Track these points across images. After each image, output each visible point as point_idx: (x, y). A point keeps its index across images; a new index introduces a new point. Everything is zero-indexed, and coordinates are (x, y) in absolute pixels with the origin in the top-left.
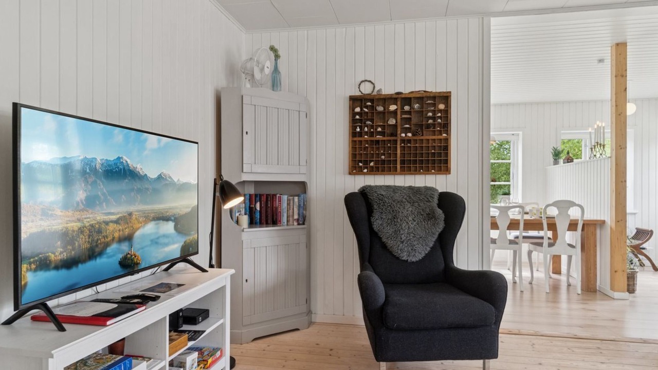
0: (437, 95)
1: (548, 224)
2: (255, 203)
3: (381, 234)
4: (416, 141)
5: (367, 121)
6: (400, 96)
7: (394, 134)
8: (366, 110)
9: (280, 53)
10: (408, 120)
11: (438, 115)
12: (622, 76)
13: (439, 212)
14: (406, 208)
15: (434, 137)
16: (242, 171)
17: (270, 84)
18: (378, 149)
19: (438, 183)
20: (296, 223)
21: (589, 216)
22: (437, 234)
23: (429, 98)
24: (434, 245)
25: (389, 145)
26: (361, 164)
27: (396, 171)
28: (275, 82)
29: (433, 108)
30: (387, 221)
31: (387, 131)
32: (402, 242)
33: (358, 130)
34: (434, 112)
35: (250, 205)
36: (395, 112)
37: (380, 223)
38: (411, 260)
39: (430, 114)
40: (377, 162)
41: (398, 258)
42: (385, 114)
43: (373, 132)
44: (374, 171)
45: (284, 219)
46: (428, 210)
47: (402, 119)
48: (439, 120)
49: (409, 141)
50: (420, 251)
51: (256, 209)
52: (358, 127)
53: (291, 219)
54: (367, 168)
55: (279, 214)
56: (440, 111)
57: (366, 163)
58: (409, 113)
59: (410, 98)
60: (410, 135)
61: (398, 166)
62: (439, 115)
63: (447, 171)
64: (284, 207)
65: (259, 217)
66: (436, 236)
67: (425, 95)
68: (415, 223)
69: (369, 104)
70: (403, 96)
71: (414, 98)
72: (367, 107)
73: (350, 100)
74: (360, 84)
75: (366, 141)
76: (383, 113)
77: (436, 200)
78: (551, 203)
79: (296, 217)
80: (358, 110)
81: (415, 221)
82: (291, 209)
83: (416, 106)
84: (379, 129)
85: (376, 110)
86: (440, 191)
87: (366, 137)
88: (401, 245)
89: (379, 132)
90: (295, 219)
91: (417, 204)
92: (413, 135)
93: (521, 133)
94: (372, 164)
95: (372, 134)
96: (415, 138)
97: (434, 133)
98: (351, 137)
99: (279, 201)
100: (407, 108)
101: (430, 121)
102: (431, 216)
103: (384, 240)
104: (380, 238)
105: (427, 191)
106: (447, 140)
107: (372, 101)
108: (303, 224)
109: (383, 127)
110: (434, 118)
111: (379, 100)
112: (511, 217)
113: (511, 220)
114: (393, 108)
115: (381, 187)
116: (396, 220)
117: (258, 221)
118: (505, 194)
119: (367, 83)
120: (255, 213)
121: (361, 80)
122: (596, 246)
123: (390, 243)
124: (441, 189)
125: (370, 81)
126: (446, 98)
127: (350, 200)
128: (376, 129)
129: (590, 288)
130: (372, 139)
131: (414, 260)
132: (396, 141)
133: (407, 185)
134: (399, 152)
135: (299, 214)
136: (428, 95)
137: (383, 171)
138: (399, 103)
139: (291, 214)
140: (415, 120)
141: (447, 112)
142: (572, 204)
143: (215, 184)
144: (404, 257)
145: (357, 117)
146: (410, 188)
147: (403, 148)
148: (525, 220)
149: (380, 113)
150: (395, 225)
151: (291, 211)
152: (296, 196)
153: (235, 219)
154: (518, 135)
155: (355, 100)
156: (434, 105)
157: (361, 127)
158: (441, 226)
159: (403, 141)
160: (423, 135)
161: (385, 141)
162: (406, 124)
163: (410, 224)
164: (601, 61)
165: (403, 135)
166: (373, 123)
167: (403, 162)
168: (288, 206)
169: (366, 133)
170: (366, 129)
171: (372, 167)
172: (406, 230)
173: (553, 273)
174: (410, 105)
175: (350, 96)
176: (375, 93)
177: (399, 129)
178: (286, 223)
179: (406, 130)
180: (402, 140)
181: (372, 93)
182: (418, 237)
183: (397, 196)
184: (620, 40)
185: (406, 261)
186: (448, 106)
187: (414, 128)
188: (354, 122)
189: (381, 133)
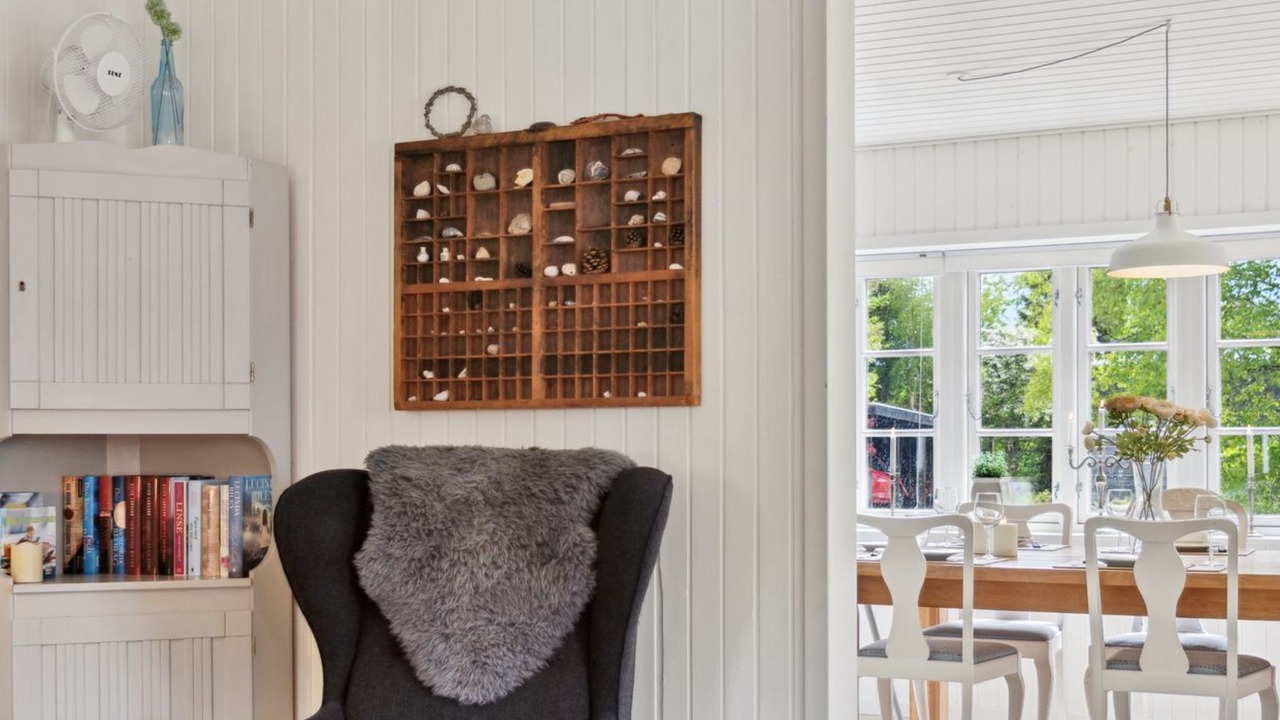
0: (651, 125)
2: (114, 507)
4: (588, 289)
5: (448, 226)
6: (542, 136)
7: (524, 270)
8: (443, 189)
10: (567, 220)
11: (655, 198)
14: (475, 523)
15: (643, 276)
16: (9, 405)
18: (478, 320)
20: (223, 572)
23: (629, 137)
25: (511, 305)
26: (428, 375)
27: (527, 394)
28: (162, 116)
29: (641, 173)
30: (405, 565)
31: (505, 259)
32: (447, 637)
33: (423, 257)
34: (646, 187)
35: (99, 510)
36: (530, 191)
37: (383, 571)
38: (467, 699)
39: (634, 195)
40: (475, 366)
41: (429, 690)
42: (499, 201)
43: (463, 264)
44: (466, 398)
45: (194, 558)
46: (544, 531)
47: (549, 215)
48: (660, 216)
49: (569, 291)
50: (499, 670)
51: (115, 526)
52: (423, 249)
53: (212, 557)
54: (447, 387)
55: (177, 542)
56: (660, 182)
57: (445, 371)
59: (575, 144)
60: (570, 269)
61: (537, 380)
62: (660, 195)
64: (192, 520)
65: (122, 551)
66: (567, 621)
67: (614, 127)
68: (497, 574)
69: (454, 167)
70: (549, 136)
71: (584, 139)
72: (448, 178)
73: (397, 159)
74: (430, 104)
75: (445, 295)
76: (494, 196)
79: (224, 551)
80: (422, 189)
81: (499, 567)
82: (213, 524)
83: (595, 168)
84: (483, 254)
85: (473, 188)
87: (443, 280)
88: (441, 647)
89: (483, 262)
90: (223, 559)
91: (513, 509)
92: (581, 270)
94: (462, 373)
95: (459, 271)
96: (585, 279)
97: (642, 261)
98: (400, 284)
99: (177, 500)
100: (564, 175)
101: (636, 220)
102: (548, 550)
106: (681, 285)
107: (459, 156)
108: (244, 575)
109: (494, 245)
110: (645, 207)
111: (482, 152)
114: (523, 176)
116: (435, 565)
117: (121, 562)
119: (454, 95)
120: (112, 537)
121: (436, 88)
125: (461, 91)
126: (681, 135)
128: (473, 255)
130: (460, 287)
131: (478, 697)
132: (530, 292)
133: (524, 444)
134: (538, 327)
135: (230, 543)
137: (494, 396)
138: (540, 159)
139: (212, 541)
140: (586, 212)
141: (681, 187)
144: (445, 684)
145: (420, 214)
147: (549, 316)
149: (484, 196)
150: (433, 580)
151: (212, 532)
152: (226, 483)
155: (412, 159)
156: (646, 162)
157: (430, 249)
159: (550, 288)
160: (608, 270)
161: (496, 292)
162: (562, 234)
163: (481, 575)
165: (551, 271)
166: (464, 231)
167: (550, 364)
168: (205, 517)
169: (445, 269)
170: (446, 255)
171: (464, 384)
172: (466, 598)
174: (573, 165)
175: (397, 145)
176: (470, 132)
177: (540, 251)
178: (197, 572)
179: (563, 253)
180: (548, 288)
181: (463, 132)
182: (504, 620)
185: (453, 702)
186: (693, 165)
187: (586, 245)
188: (410, 231)
189: (489, 267)
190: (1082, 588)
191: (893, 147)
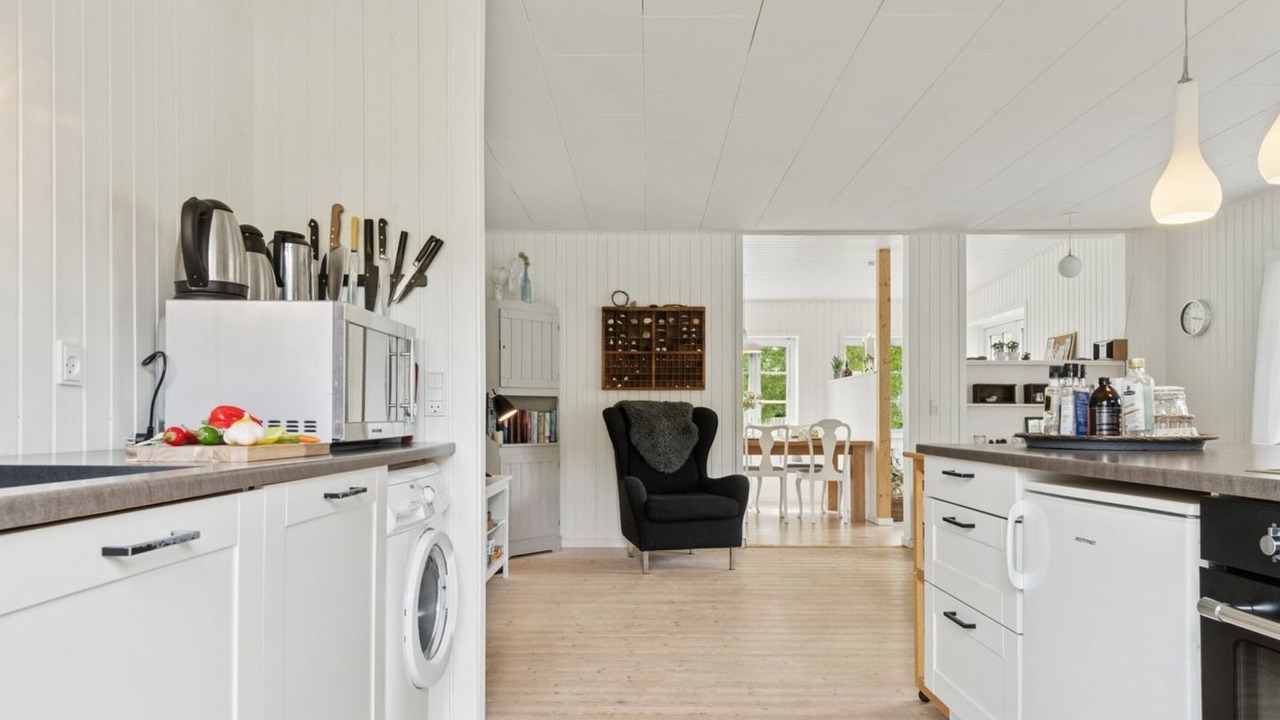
0: (692, 309)
1: (814, 447)
3: (639, 448)
4: (670, 355)
5: (621, 334)
6: (654, 309)
7: (648, 348)
8: (620, 323)
9: (530, 261)
10: (663, 335)
11: (692, 330)
12: (886, 285)
13: (694, 426)
14: (662, 422)
15: (689, 353)
16: (500, 385)
17: (519, 294)
18: (632, 363)
19: (694, 398)
20: (547, 441)
21: (856, 437)
22: (692, 447)
23: (684, 312)
24: (689, 458)
25: (643, 359)
26: (614, 380)
27: (651, 386)
28: (525, 292)
29: (687, 323)
30: (644, 435)
31: (642, 345)
32: (659, 455)
33: (612, 343)
34: (689, 327)
36: (650, 325)
37: (638, 437)
38: (668, 472)
39: (685, 329)
40: (631, 377)
41: (656, 470)
42: (641, 327)
43: (627, 346)
44: (628, 386)
45: (535, 437)
46: (683, 425)
47: (657, 333)
48: (694, 335)
49: (664, 356)
50: (676, 464)
52: (611, 340)
53: (542, 436)
54: (621, 383)
55: (528, 431)
56: (695, 326)
57: (620, 378)
58: (664, 327)
59: (665, 313)
60: (665, 349)
61: (653, 381)
62: (694, 330)
63: (701, 386)
64: (534, 424)
66: (691, 450)
67: (679, 309)
68: (671, 437)
69: (623, 316)
70: (658, 309)
71: (669, 311)
72: (621, 319)
73: (602, 312)
74: (613, 295)
75: (621, 355)
76: (637, 326)
77: (691, 415)
78: (817, 422)
79: (547, 434)
80: (611, 322)
81: (671, 435)
82: (542, 425)
83: (671, 320)
84: (634, 343)
85: (630, 323)
86: (695, 406)
87: (620, 350)
88: (658, 458)
90: (546, 437)
91: (672, 418)
92: (668, 350)
93: (797, 337)
94: (626, 379)
95: (625, 348)
96: (670, 352)
97: (689, 349)
98: (604, 351)
99: (529, 418)
100: (661, 321)
101: (685, 336)
102: (686, 431)
103: (642, 453)
104: (638, 452)
105: (683, 407)
106: (701, 356)
107: (626, 313)
108: (556, 441)
109: (638, 341)
110: (689, 333)
111: (633, 312)
112: (775, 439)
113: (775, 442)
114: (647, 321)
115: (638, 402)
116: (653, 434)
117: (513, 437)
118: (778, 416)
119: (620, 294)
121: (614, 290)
122: (864, 470)
123: (648, 456)
124: (696, 404)
125: (623, 292)
126: (700, 313)
127: (609, 415)
128: (630, 343)
129: (858, 519)
130: (626, 352)
131: (670, 471)
132: (651, 355)
133: (662, 400)
134: (654, 366)
135: (551, 431)
136: (683, 309)
137: (637, 386)
138: (654, 316)
139: (542, 431)
140: (669, 334)
141: (701, 328)
142: (838, 423)
143: (487, 398)
144: (661, 468)
145: (611, 329)
146: (666, 403)
147: (658, 363)
148: (790, 443)
149: (634, 325)
150: (652, 439)
151: (542, 428)
152: (547, 412)
153: (491, 435)
154: (794, 340)
155: (607, 312)
156: (689, 320)
157: (615, 341)
158: (696, 439)
159: (658, 355)
160: (677, 350)
161: (639, 355)
162: (661, 339)
163: (666, 437)
164: (871, 263)
165: (658, 349)
166: (627, 336)
167: (657, 377)
168: (539, 423)
169: (620, 347)
170: (620, 342)
171: (626, 382)
172: (663, 444)
173: (830, 509)
174: (664, 319)
175: (602, 308)
176: (629, 305)
177: (654, 343)
178: (536, 440)
179: (661, 345)
181: (626, 305)
182: (674, 450)
183: (654, 411)
184: (884, 247)
185: (663, 473)
186: (702, 321)
187: (668, 342)
188: (607, 335)
189: (634, 347)
190: (807, 447)
191: (758, 301)
